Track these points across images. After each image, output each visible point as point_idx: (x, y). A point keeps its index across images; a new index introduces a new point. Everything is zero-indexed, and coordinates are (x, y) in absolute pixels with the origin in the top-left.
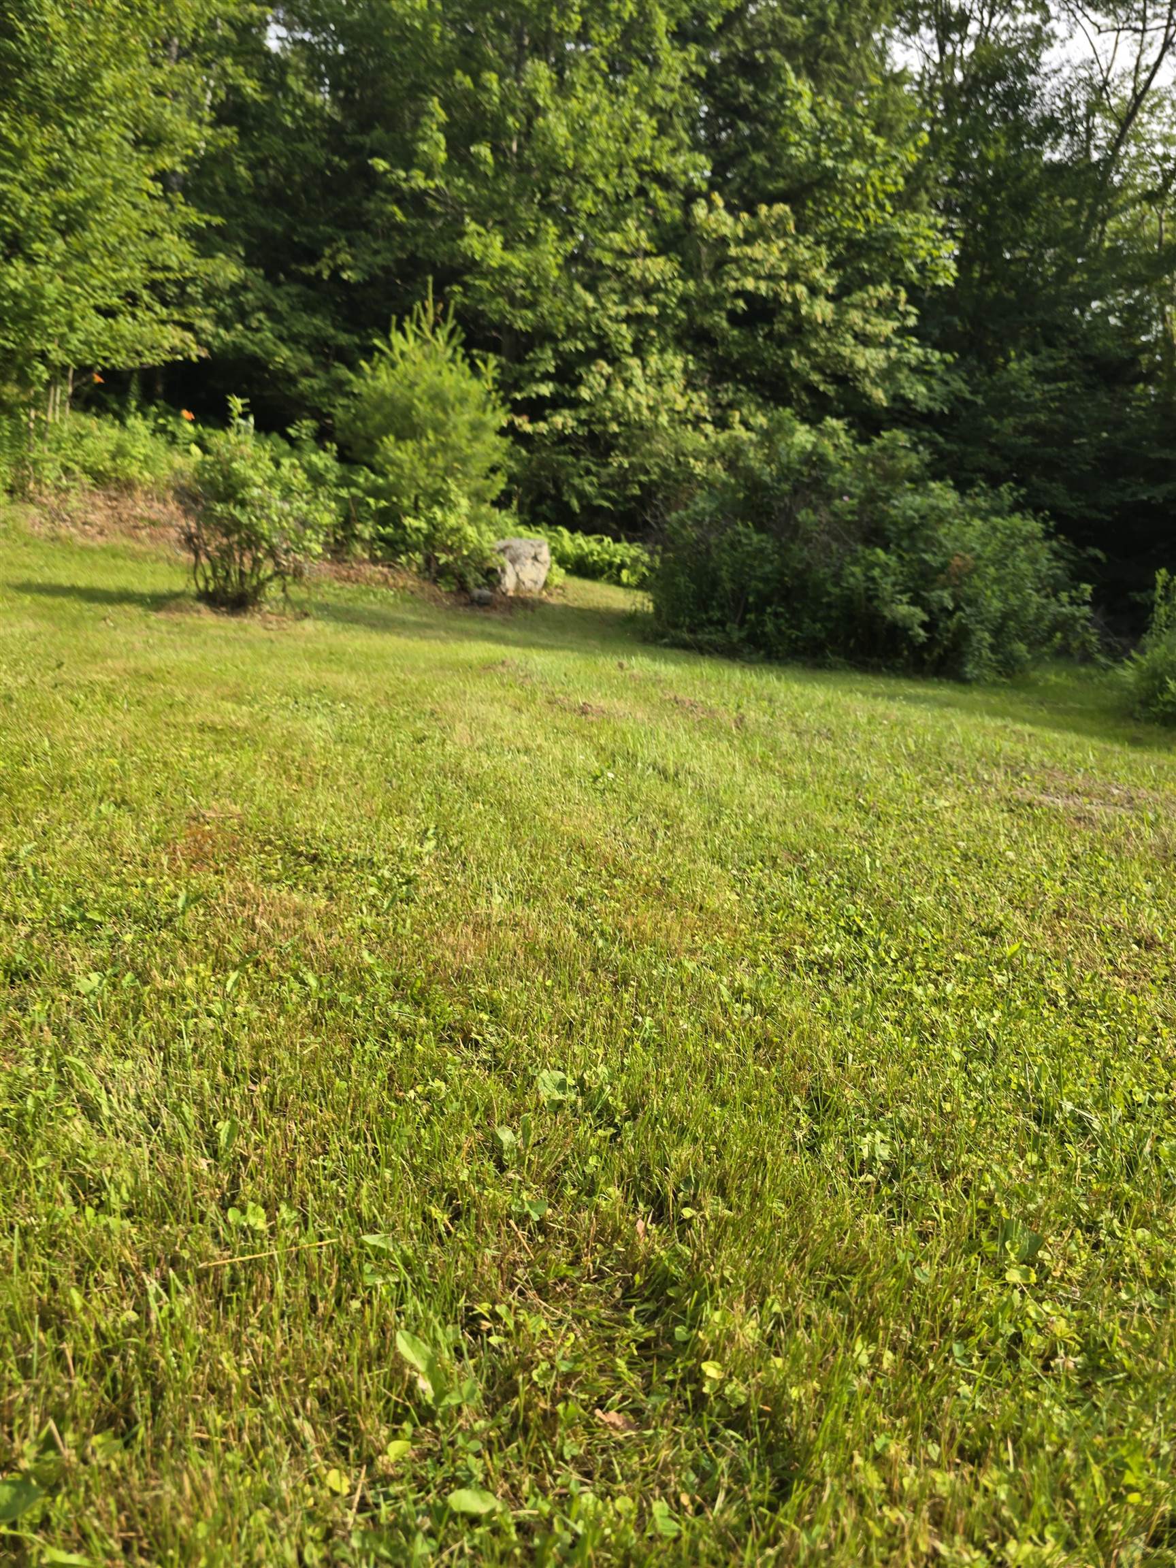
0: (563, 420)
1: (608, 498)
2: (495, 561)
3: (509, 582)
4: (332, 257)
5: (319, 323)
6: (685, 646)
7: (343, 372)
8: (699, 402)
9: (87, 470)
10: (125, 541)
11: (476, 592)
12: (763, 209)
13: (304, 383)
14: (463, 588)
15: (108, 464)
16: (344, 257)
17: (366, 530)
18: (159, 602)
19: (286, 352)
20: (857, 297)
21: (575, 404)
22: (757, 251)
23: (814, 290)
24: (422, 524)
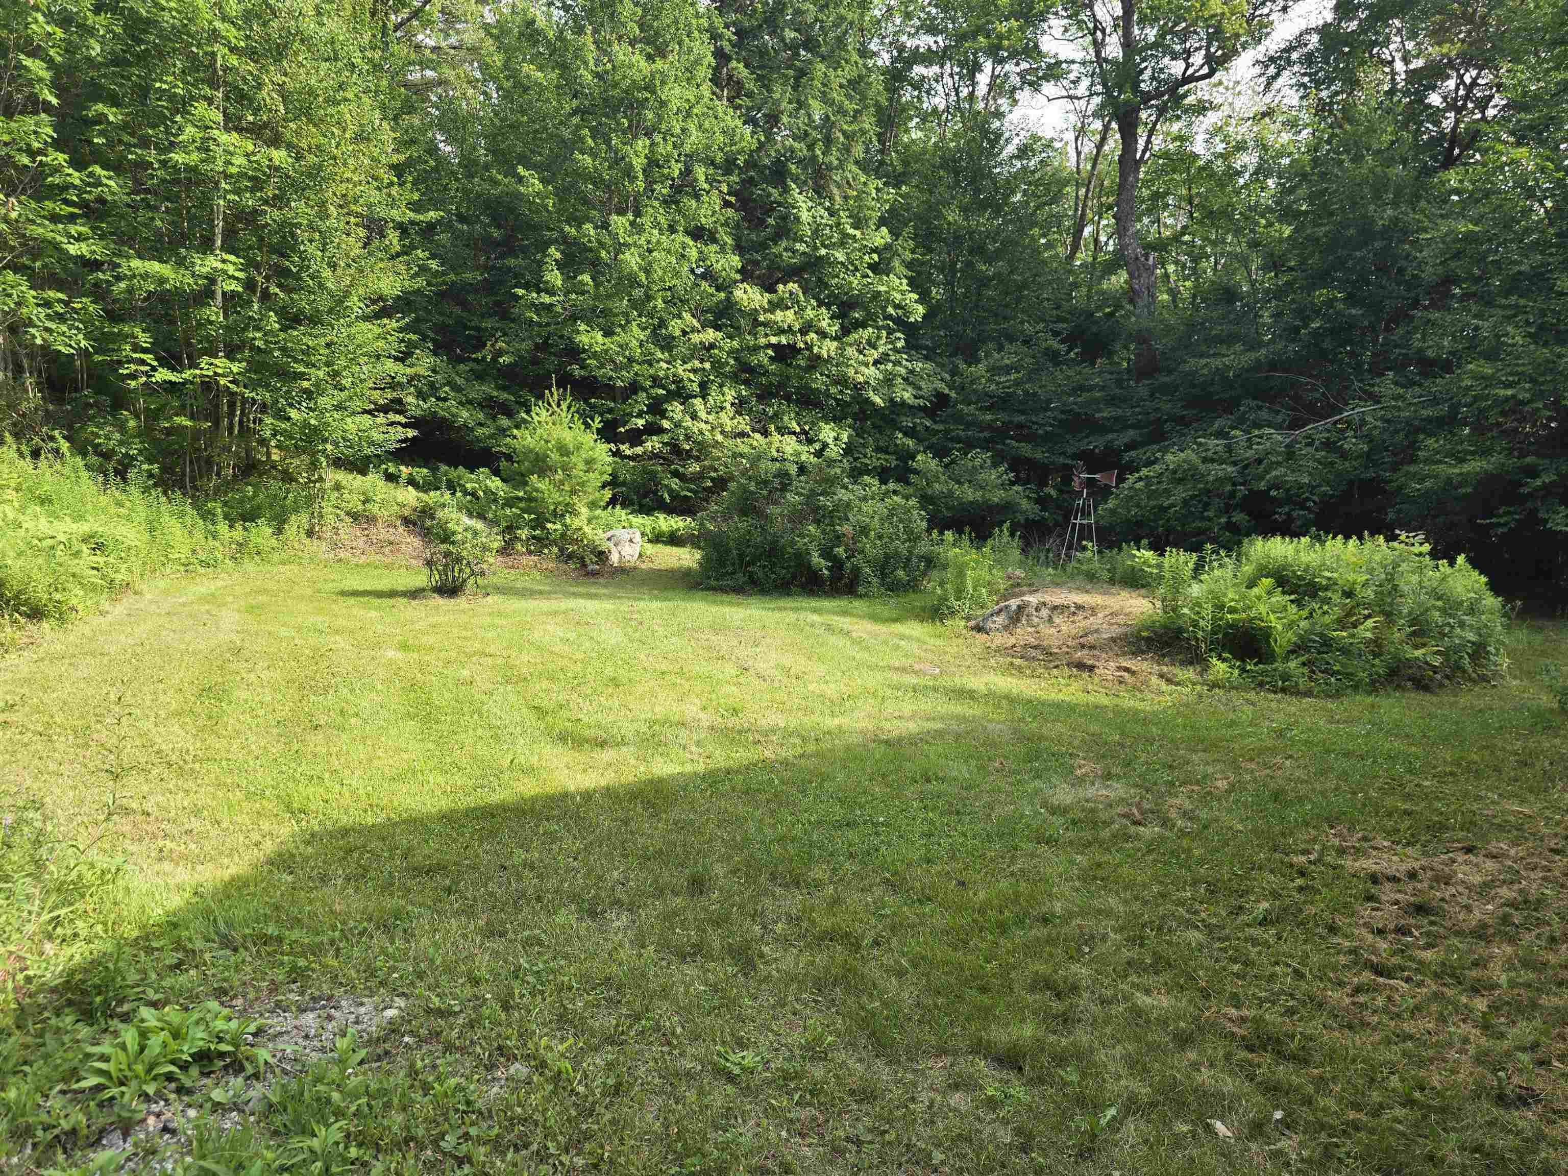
0: (653, 444)
1: (690, 490)
2: (605, 546)
3: (614, 558)
4: (493, 345)
5: (488, 389)
6: (714, 589)
7: (504, 422)
8: (743, 423)
9: (348, 514)
10: (378, 557)
11: (590, 567)
12: (780, 287)
13: (480, 431)
14: (584, 565)
15: (360, 507)
16: (500, 345)
17: (523, 533)
18: (414, 594)
19: (465, 414)
20: (854, 336)
21: (660, 431)
22: (778, 316)
23: (823, 334)
24: (558, 526)
